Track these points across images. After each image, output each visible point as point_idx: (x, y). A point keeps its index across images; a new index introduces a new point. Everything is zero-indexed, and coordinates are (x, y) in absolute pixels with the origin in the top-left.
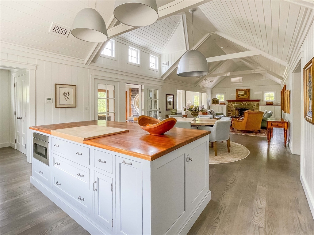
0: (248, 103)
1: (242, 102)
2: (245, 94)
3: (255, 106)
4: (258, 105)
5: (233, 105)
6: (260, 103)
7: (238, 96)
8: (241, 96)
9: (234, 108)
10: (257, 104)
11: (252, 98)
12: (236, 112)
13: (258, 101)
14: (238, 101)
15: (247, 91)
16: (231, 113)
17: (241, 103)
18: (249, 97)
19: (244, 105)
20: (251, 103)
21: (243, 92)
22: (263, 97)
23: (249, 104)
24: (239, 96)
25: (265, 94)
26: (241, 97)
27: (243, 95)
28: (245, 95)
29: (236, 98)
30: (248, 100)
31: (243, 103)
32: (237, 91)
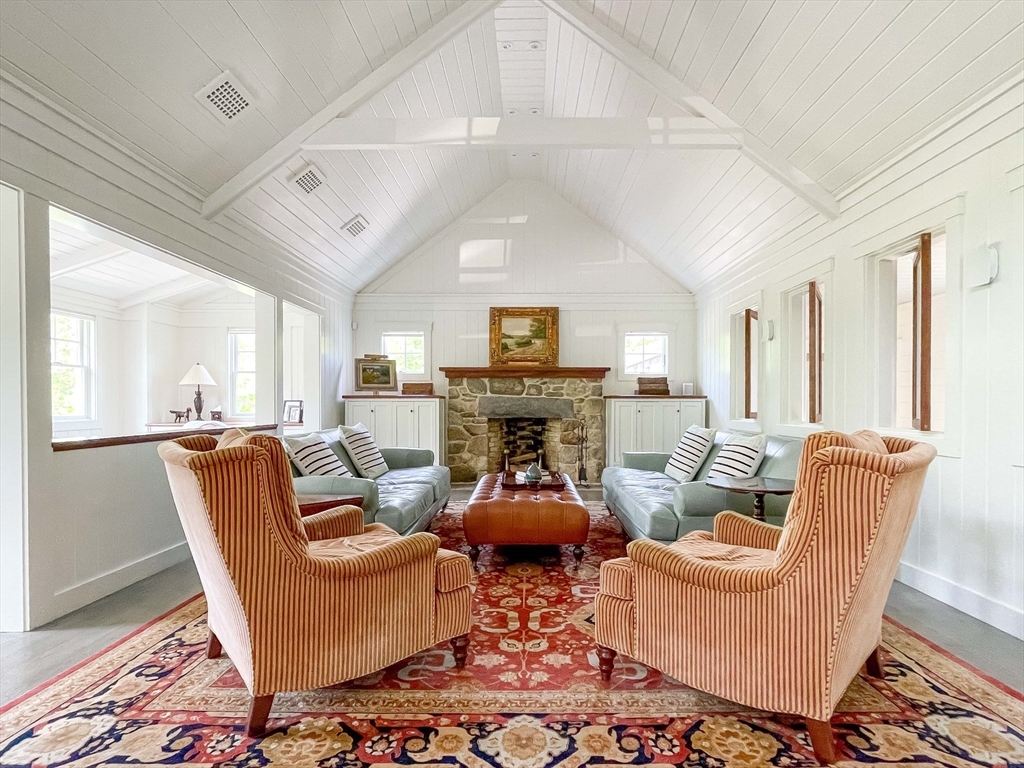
0: (551, 385)
1: (520, 378)
2: (539, 333)
3: (582, 400)
4: (601, 401)
5: (475, 399)
6: (609, 384)
7: (499, 345)
8: (519, 345)
9: (480, 414)
10: (593, 394)
11: (571, 355)
12: (489, 439)
13: (599, 373)
14: (501, 371)
15: (547, 320)
16: (463, 446)
17: (518, 388)
18: (555, 354)
19: (530, 395)
20: (568, 389)
21: (527, 322)
22: (618, 351)
23: (557, 392)
24: (505, 347)
25: (627, 338)
26: (516, 352)
27: (525, 343)
28: (538, 342)
29: (492, 357)
30: (550, 370)
31: (524, 386)
32: (498, 314)
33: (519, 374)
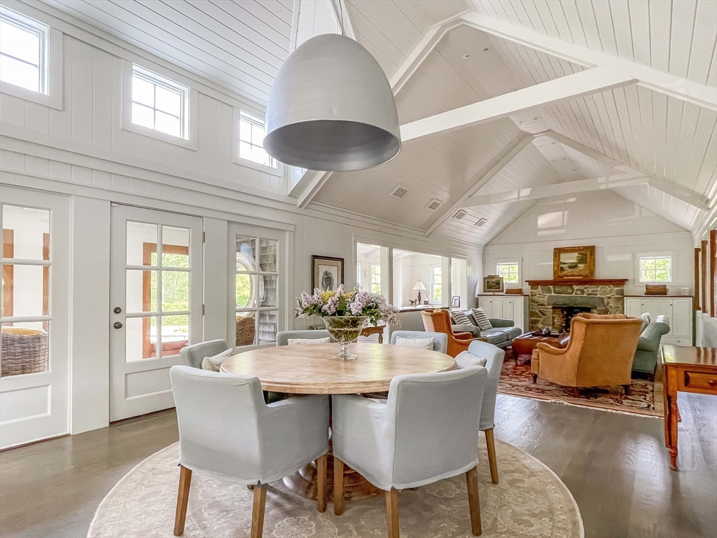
0: (590, 289)
1: (571, 286)
2: (582, 260)
3: (610, 298)
4: (622, 296)
5: (544, 296)
6: (628, 288)
7: (558, 267)
8: (570, 267)
9: (548, 305)
10: (617, 294)
11: (602, 273)
12: (554, 318)
13: (622, 282)
14: (560, 281)
15: (587, 254)
16: (539, 321)
17: (570, 291)
18: (592, 272)
19: (577, 294)
20: (600, 291)
21: (576, 254)
22: (636, 269)
23: (594, 293)
24: (562, 269)
25: (642, 262)
26: (568, 271)
27: (574, 266)
28: (581, 266)
29: (555, 274)
30: (589, 281)
31: (573, 290)
32: (558, 252)
33: (570, 283)
